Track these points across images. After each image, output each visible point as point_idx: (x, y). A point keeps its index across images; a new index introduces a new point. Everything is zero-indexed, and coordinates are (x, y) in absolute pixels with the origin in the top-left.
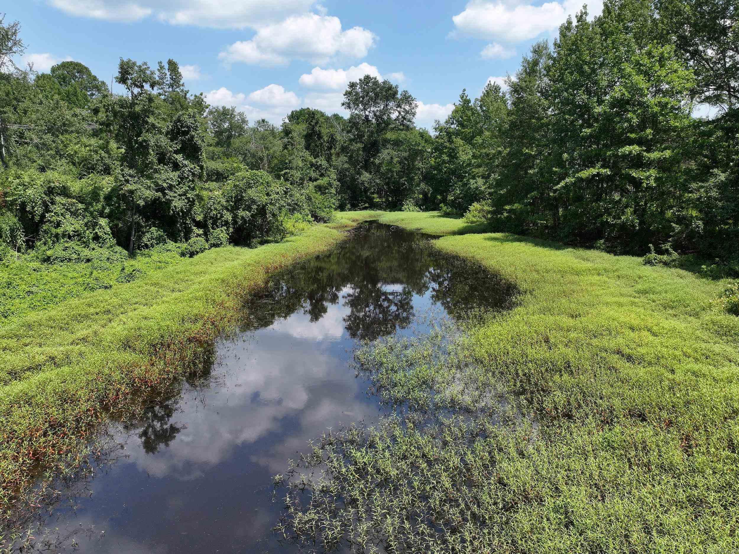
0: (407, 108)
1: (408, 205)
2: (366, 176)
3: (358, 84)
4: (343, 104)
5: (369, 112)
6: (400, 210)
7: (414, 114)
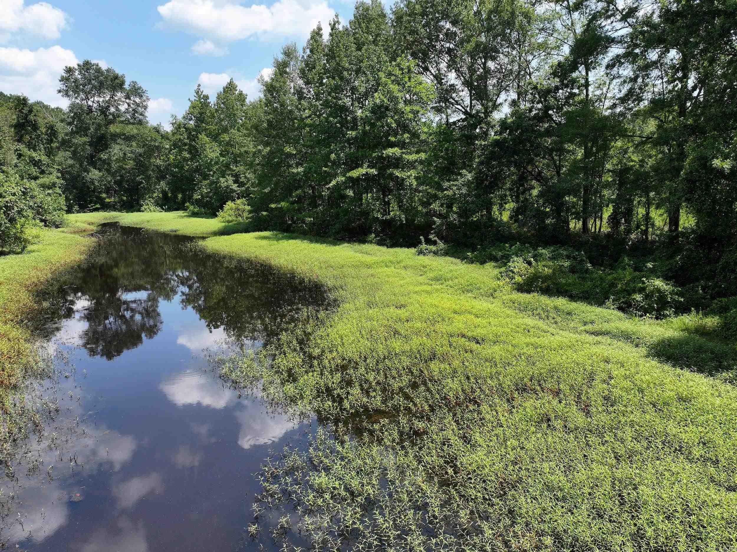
0: (138, 100)
1: (148, 204)
2: (94, 174)
3: (76, 69)
4: (60, 91)
5: (93, 102)
6: (139, 210)
7: (146, 108)
